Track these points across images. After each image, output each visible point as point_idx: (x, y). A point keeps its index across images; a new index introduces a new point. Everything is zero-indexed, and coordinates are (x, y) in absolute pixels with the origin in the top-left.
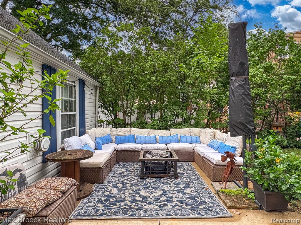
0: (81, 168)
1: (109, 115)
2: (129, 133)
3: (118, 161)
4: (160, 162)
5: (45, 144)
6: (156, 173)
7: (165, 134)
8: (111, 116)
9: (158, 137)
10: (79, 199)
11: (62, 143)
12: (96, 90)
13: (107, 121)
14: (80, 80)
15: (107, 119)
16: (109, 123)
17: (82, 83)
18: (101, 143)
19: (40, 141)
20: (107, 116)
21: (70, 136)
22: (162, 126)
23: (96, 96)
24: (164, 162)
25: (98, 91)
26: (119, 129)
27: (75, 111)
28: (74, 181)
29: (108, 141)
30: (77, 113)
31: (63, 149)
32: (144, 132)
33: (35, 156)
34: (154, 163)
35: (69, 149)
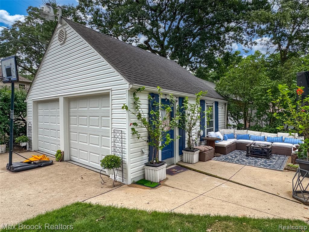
0: (215, 146)
1: (234, 121)
2: (246, 134)
3: (236, 149)
4: (258, 149)
5: (202, 133)
6: (256, 155)
7: (272, 136)
8: (236, 122)
9: (266, 137)
10: (214, 156)
11: (207, 134)
12: (225, 105)
13: (233, 125)
14: (215, 102)
15: (233, 124)
16: (234, 127)
17: (217, 103)
18: (227, 138)
19: (200, 132)
20: (233, 122)
21: (210, 131)
22: (272, 130)
23: (225, 109)
24: (261, 149)
25: (227, 106)
26: (239, 131)
27: (213, 119)
28: (213, 148)
29: (232, 137)
30: (214, 120)
31: (208, 137)
32: (257, 134)
33: (198, 137)
34: (255, 149)
35: (210, 137)
